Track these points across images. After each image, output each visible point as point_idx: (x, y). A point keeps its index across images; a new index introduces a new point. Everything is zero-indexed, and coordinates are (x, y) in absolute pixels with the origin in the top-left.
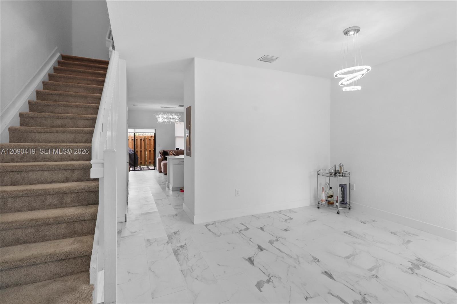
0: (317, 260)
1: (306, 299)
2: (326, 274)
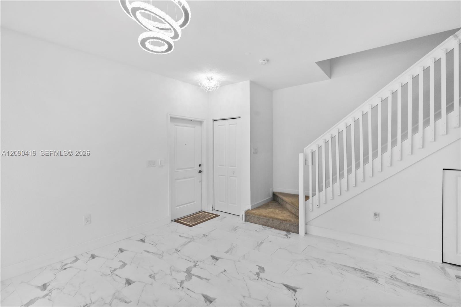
2: (211, 300)
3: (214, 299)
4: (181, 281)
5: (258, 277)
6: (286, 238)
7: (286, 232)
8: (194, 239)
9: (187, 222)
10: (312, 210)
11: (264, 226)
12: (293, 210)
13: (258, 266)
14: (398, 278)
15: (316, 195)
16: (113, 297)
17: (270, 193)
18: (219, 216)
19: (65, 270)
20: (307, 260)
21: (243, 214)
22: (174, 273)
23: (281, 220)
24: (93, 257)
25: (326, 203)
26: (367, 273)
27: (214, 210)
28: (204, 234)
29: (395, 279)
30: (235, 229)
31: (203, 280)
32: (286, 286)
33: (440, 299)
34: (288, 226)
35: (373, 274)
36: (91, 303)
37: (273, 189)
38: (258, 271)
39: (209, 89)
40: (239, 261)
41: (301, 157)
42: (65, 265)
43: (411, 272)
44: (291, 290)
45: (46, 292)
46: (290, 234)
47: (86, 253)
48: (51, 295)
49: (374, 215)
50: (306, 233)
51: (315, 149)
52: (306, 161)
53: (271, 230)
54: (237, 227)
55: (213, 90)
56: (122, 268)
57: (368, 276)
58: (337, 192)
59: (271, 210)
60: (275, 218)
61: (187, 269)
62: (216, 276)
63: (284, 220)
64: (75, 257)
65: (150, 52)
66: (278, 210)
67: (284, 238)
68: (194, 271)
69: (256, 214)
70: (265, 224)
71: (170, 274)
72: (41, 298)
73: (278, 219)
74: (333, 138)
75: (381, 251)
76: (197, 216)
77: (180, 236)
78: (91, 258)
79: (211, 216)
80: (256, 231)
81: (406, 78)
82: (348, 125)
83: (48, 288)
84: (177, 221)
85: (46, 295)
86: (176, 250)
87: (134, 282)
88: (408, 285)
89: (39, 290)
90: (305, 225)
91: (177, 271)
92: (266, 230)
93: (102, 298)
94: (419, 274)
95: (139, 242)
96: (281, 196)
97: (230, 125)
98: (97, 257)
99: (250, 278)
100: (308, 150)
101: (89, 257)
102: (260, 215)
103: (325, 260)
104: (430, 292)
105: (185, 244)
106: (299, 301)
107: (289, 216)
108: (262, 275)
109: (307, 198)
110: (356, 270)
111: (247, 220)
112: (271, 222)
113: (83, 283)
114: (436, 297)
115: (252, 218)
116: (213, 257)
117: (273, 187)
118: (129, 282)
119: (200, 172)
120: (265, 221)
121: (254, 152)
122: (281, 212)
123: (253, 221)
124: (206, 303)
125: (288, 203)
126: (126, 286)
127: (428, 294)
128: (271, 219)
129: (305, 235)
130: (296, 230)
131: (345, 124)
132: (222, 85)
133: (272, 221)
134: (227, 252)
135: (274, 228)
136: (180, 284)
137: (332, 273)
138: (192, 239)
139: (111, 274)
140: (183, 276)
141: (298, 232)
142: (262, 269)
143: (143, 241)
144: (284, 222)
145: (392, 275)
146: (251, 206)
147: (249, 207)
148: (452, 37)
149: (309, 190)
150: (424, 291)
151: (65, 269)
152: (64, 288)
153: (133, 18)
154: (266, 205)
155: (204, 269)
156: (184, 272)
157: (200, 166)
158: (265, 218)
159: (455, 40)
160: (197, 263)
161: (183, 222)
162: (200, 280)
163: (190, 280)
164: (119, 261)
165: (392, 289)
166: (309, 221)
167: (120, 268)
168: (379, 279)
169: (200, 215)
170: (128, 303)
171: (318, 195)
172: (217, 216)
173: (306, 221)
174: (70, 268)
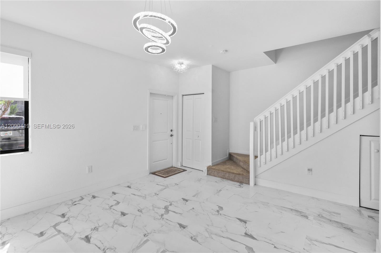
0: (193, 239)
1: (193, 208)
2: (184, 227)
3: (187, 226)
4: (161, 214)
5: (218, 213)
6: (239, 187)
7: (239, 183)
8: (168, 187)
9: (162, 175)
10: (260, 167)
11: (222, 179)
12: (245, 167)
13: (218, 206)
14: (324, 216)
15: (263, 155)
16: (114, 223)
17: (227, 154)
18: (187, 170)
19: (75, 206)
20: (255, 203)
21: (205, 169)
22: (155, 209)
23: (235, 174)
24: (94, 197)
25: (271, 160)
26: (301, 212)
27: (182, 166)
28: (176, 183)
29: (321, 217)
30: (199, 180)
31: (178, 214)
32: (239, 219)
33: (353, 230)
34: (241, 178)
35: (305, 213)
36: (99, 226)
37: (229, 150)
38: (218, 209)
39: (180, 71)
40: (204, 202)
41: (252, 125)
42: (74, 202)
43: (334, 213)
44: (242, 222)
45: (65, 219)
46: (243, 185)
47: (89, 194)
48: (69, 221)
49: (308, 170)
50: (255, 185)
51: (263, 118)
52: (255, 128)
53: (228, 181)
54: (201, 179)
55: (184, 72)
56: (117, 205)
57: (301, 214)
58: (279, 152)
59: (228, 166)
60: (231, 173)
61: (165, 207)
62: (187, 212)
63: (238, 174)
64: (81, 197)
65: (150, 54)
66: (233, 166)
67: (238, 187)
68: (170, 208)
69: (216, 169)
70: (222, 177)
71: (152, 210)
72: (63, 222)
73: (233, 173)
74: (276, 110)
75: (313, 198)
76: (169, 170)
77: (157, 184)
78: (93, 198)
79: (180, 170)
80: (216, 182)
81: (332, 66)
82: (288, 100)
83: (66, 216)
84: (154, 173)
85: (66, 221)
86: (156, 194)
87: (127, 214)
88: (331, 221)
89: (60, 218)
90: (254, 178)
91: (158, 208)
92: (224, 181)
93: (106, 224)
94: (340, 214)
95: (127, 188)
96: (235, 156)
97: (196, 99)
98: (97, 197)
99: (212, 213)
100: (257, 119)
101: (91, 197)
102: (219, 170)
103: (269, 203)
104: (347, 226)
105: (162, 190)
106: (248, 229)
107: (242, 171)
108: (221, 212)
109: (256, 157)
110: (293, 210)
111: (208, 174)
112: (228, 176)
113: (90, 214)
114: (351, 229)
115: (212, 172)
116: (184, 199)
117: (229, 149)
118: (123, 214)
119: (172, 136)
120: (223, 174)
121: (214, 121)
122: (235, 168)
123: (213, 175)
124: (181, 228)
125: (241, 161)
126: (122, 217)
127: (345, 227)
128: (228, 173)
129: (254, 186)
130: (247, 182)
131: (286, 100)
132: (190, 67)
133: (228, 174)
134: (194, 196)
135: (230, 180)
136: (161, 216)
137: (274, 211)
138: (166, 187)
139: (110, 209)
140: (163, 211)
141: (248, 183)
142: (221, 208)
143: (129, 187)
144: (237, 175)
145: (319, 214)
146: (212, 163)
147: (210, 164)
148: (366, 36)
149: (258, 152)
150: (342, 225)
151: (76, 204)
152: (77, 217)
153: (140, 32)
154: (224, 163)
155: (178, 207)
156: (163, 208)
157: (171, 131)
158: (223, 172)
159: (368, 38)
160: (172, 203)
161: (158, 175)
162: (176, 214)
163: (168, 214)
164: (114, 200)
165: (318, 223)
166: (258, 175)
167: (115, 205)
168: (309, 217)
169: (171, 169)
170: (125, 227)
171: (265, 154)
172: (184, 170)
173: (255, 175)
174: (79, 204)
